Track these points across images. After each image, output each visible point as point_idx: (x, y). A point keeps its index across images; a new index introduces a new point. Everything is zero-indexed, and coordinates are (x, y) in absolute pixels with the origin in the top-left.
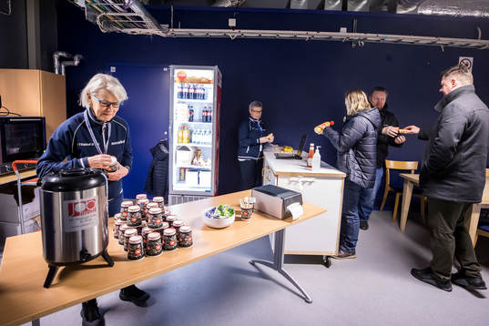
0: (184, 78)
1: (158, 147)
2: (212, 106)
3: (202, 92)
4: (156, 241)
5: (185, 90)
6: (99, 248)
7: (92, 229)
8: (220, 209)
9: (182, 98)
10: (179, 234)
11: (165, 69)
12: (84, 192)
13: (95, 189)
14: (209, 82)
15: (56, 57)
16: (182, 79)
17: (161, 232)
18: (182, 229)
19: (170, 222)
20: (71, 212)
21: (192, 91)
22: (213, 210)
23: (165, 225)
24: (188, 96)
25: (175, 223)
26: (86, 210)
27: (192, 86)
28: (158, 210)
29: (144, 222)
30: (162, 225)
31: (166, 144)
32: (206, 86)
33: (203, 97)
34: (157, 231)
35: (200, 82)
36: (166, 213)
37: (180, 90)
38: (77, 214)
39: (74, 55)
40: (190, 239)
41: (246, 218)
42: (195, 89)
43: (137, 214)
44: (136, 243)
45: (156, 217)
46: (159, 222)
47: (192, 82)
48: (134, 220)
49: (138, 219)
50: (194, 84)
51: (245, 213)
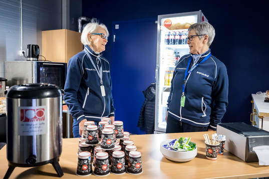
0: (170, 25)
1: (149, 89)
4: (103, 160)
5: (172, 37)
6: (51, 155)
8: (181, 142)
9: (169, 44)
15: (80, 21)
16: (168, 26)
18: (132, 154)
19: (124, 146)
21: (178, 37)
22: (173, 142)
23: (117, 147)
24: (174, 42)
25: (127, 147)
26: (35, 117)
27: (177, 33)
30: (113, 146)
34: (106, 151)
35: (184, 27)
37: (167, 38)
38: (27, 120)
39: (91, 19)
40: (138, 166)
41: (211, 157)
42: (180, 36)
43: (94, 132)
44: (84, 158)
45: (107, 137)
46: (109, 142)
47: (177, 29)
48: (91, 138)
49: (94, 138)
50: (181, 31)
51: (210, 151)
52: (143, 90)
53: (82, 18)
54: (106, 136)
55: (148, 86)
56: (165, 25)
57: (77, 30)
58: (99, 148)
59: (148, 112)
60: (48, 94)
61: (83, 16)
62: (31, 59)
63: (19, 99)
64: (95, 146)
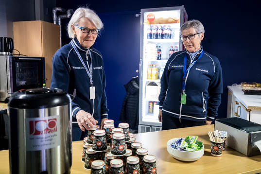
0: (153, 19)
1: (130, 83)
2: (178, 46)
3: (169, 32)
4: (119, 169)
5: (154, 32)
8: (187, 141)
9: (151, 38)
10: (142, 164)
11: (137, 15)
14: (176, 22)
15: (54, 11)
16: (151, 21)
17: (124, 159)
18: (146, 158)
19: (134, 150)
21: (160, 32)
22: (180, 142)
23: (129, 152)
24: (157, 36)
25: (139, 151)
26: (47, 129)
27: (160, 28)
28: (121, 136)
29: (108, 147)
30: (125, 152)
31: (137, 81)
32: (172, 26)
33: (170, 36)
34: (120, 158)
35: (167, 22)
36: (131, 139)
37: (149, 32)
38: (38, 133)
39: (67, 10)
40: (154, 171)
41: (217, 154)
42: (162, 30)
43: (103, 138)
44: (98, 168)
45: (119, 143)
46: (121, 148)
47: (160, 23)
48: (100, 144)
49: (103, 144)
50: (163, 25)
51: (215, 148)
52: (124, 84)
53: (58, 9)
54: (118, 141)
55: (129, 80)
56: (148, 19)
57: (52, 22)
58: (109, 155)
59: (130, 106)
60: (57, 101)
61: (58, 6)
62: (4, 53)
63: (25, 110)
64: (105, 153)
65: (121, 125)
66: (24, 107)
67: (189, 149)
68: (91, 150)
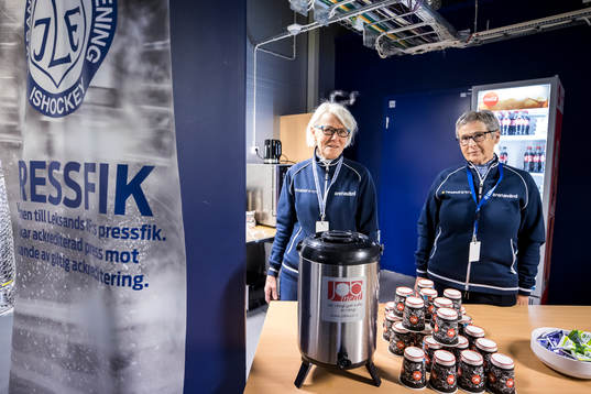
0: (495, 103)
3: (526, 123)
4: (449, 368)
6: (363, 355)
7: (355, 324)
10: (489, 367)
11: (463, 95)
12: (349, 267)
13: (363, 267)
14: (540, 105)
15: (332, 97)
17: (456, 352)
18: (496, 359)
19: (472, 339)
20: (331, 294)
21: (507, 123)
22: (557, 336)
23: (463, 341)
25: (480, 342)
26: (350, 295)
27: (507, 116)
28: (451, 314)
29: (428, 326)
30: (456, 341)
32: (531, 112)
33: (527, 130)
35: (523, 106)
36: (465, 318)
38: (338, 298)
39: (350, 92)
40: (511, 383)
42: (512, 119)
43: (419, 312)
44: (416, 360)
45: (448, 325)
46: (452, 333)
47: (508, 109)
48: (415, 320)
49: (419, 320)
50: (512, 111)
53: (337, 93)
54: (447, 322)
56: (485, 103)
58: (430, 340)
60: (361, 255)
61: (337, 89)
64: (423, 335)
65: (448, 292)
66: (319, 261)
67: (579, 356)
68: (399, 326)
